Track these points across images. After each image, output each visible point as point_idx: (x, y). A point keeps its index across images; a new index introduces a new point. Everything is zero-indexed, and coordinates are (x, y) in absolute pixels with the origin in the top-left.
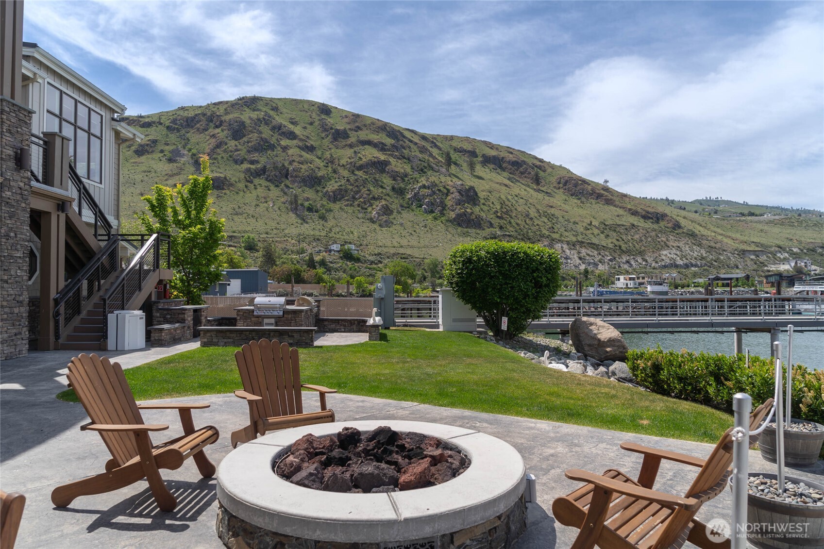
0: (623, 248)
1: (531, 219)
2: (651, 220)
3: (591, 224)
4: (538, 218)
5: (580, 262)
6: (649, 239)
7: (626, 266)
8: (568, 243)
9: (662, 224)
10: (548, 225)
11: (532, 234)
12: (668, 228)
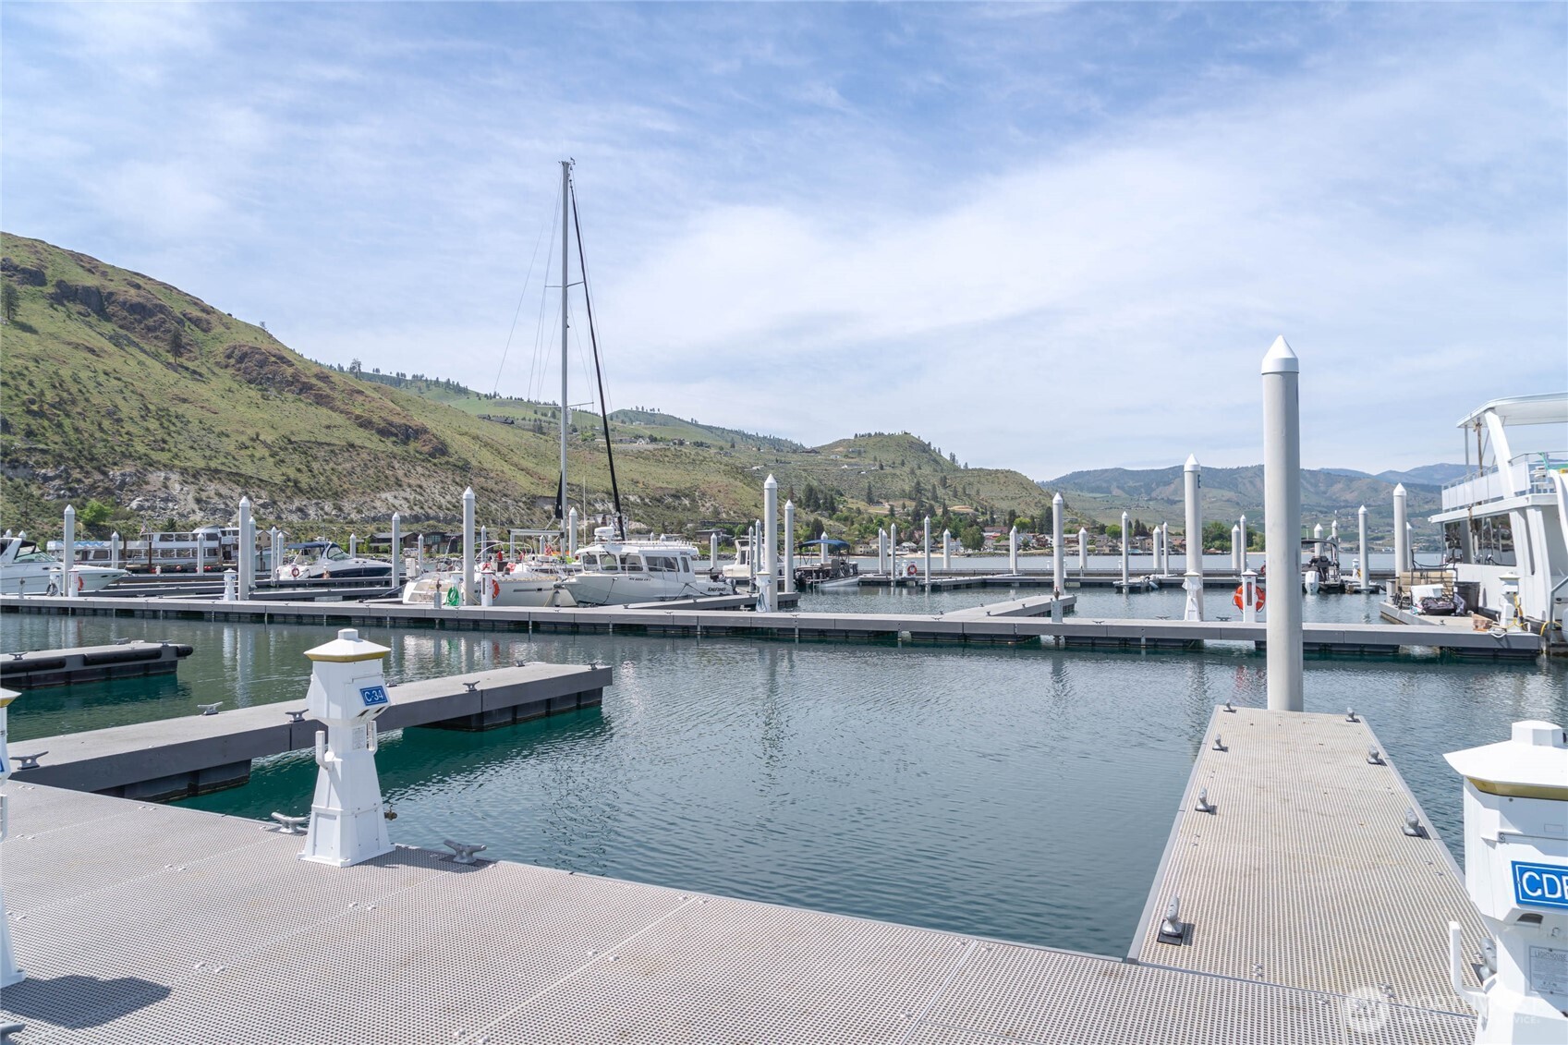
0: (304, 485)
1: (119, 421)
2: (394, 439)
3: (256, 439)
4: (138, 419)
5: (196, 507)
6: (371, 472)
7: (295, 518)
8: (184, 471)
9: (413, 446)
10: (154, 435)
11: (104, 450)
12: (421, 453)
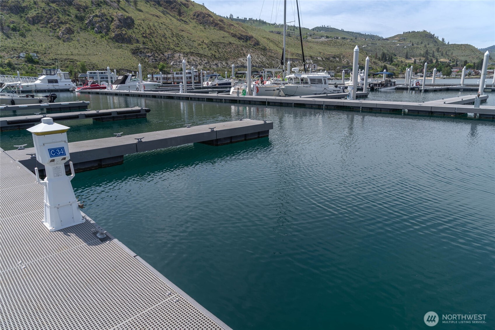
0: (217, 57)
1: (166, 38)
2: (243, 40)
3: (203, 42)
4: (171, 37)
5: (188, 64)
6: (236, 51)
7: (215, 67)
8: (184, 53)
9: (249, 42)
10: (175, 42)
11: (163, 47)
12: (251, 45)
